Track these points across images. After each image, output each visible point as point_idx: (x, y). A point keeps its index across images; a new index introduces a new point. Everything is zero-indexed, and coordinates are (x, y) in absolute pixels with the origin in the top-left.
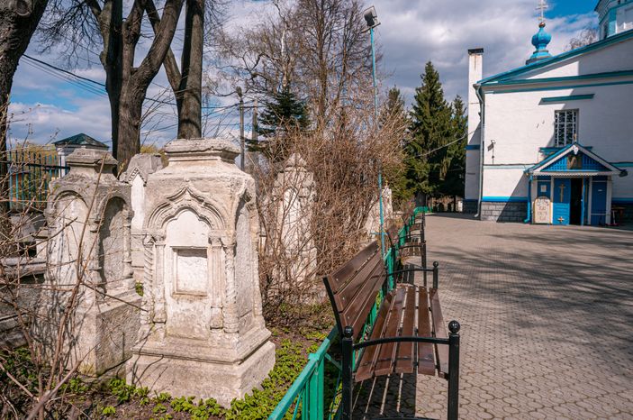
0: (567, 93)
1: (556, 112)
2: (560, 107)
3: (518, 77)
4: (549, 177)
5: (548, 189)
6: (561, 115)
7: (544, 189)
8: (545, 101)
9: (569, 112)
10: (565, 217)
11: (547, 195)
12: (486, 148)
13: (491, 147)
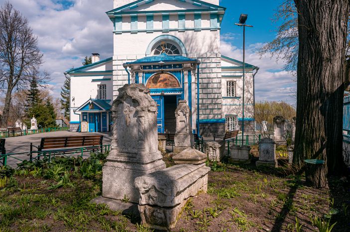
0: (102, 77)
1: (98, 85)
2: (99, 83)
3: (83, 70)
4: (87, 113)
5: (87, 118)
6: (100, 86)
7: (85, 118)
8: (93, 81)
9: (103, 85)
10: (93, 129)
11: (86, 120)
12: (71, 100)
13: (74, 100)
